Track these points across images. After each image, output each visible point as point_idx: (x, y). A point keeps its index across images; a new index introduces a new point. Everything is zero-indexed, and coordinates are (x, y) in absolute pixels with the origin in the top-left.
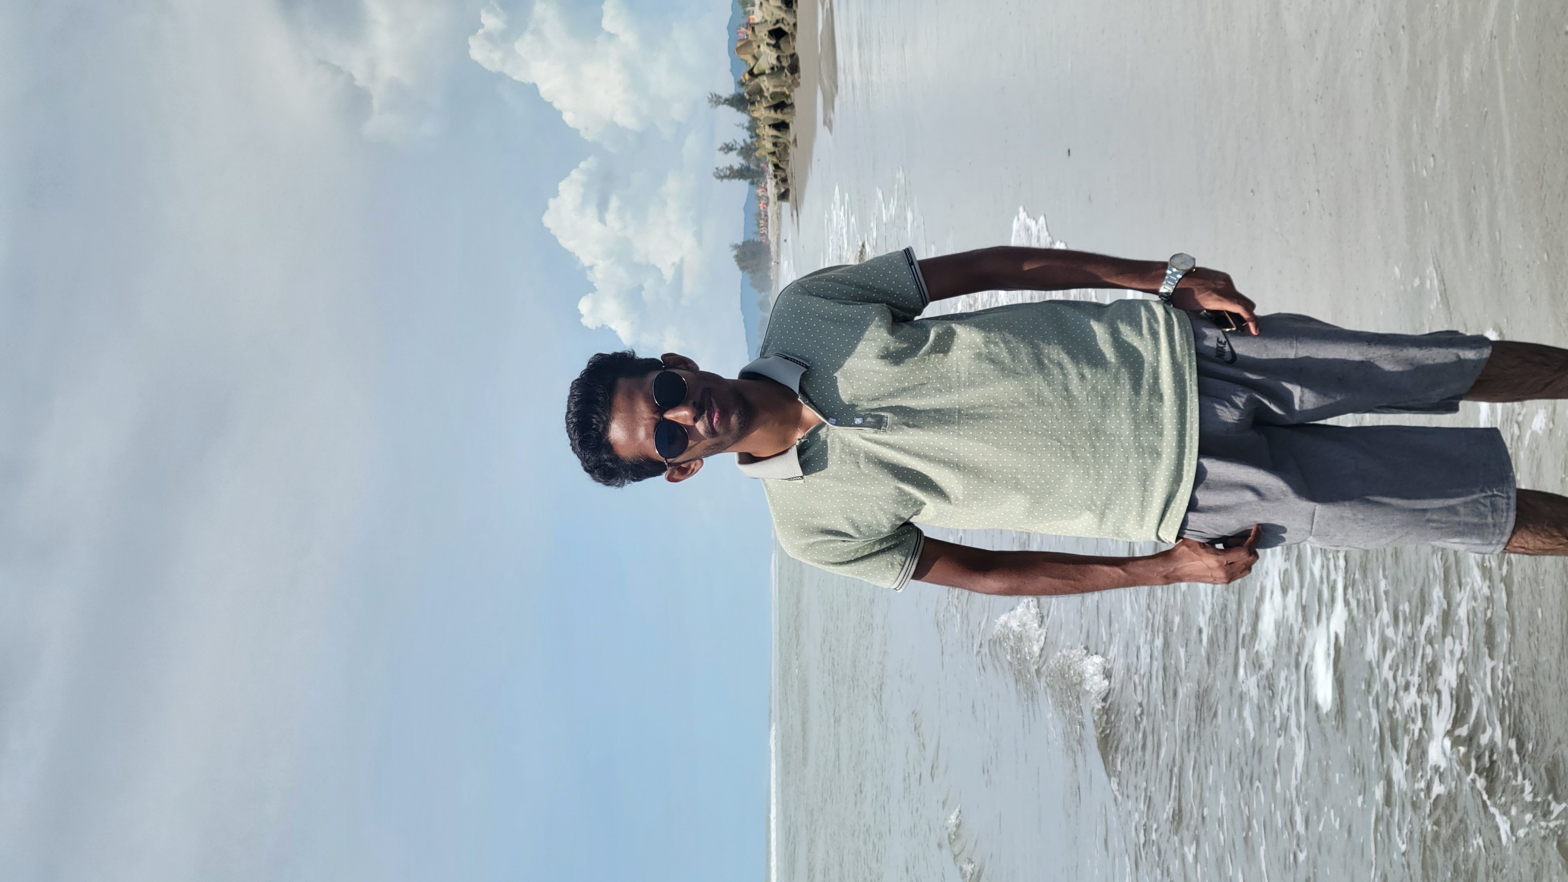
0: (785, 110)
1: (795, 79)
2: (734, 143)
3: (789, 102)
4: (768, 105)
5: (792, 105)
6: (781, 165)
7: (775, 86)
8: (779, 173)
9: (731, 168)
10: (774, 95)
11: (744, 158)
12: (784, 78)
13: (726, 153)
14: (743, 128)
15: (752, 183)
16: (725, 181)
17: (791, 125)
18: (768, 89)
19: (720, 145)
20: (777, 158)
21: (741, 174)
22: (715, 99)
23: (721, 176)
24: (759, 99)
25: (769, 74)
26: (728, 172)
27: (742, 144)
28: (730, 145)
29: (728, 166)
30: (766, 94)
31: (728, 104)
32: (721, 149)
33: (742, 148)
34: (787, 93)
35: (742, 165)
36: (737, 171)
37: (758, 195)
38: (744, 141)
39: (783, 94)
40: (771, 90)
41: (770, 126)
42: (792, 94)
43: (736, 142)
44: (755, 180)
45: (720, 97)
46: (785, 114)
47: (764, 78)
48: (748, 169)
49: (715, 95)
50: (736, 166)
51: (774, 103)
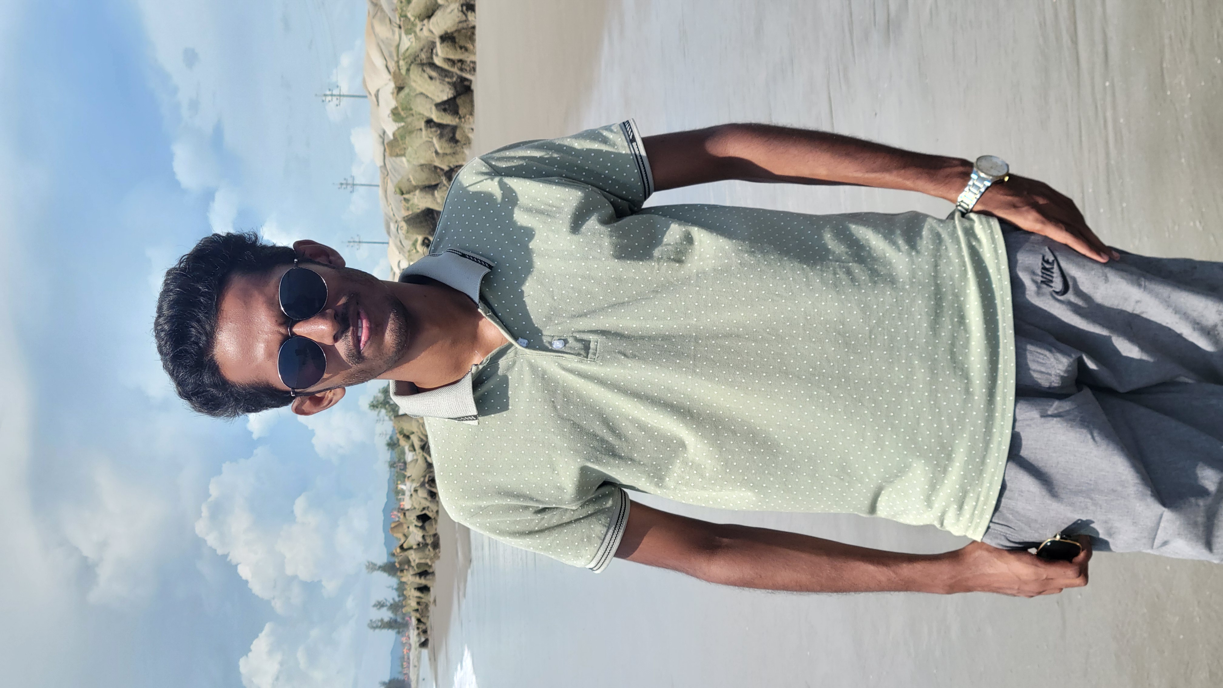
0: (428, 577)
1: (436, 553)
2: (385, 601)
3: (431, 570)
4: (414, 573)
5: (433, 573)
6: (422, 620)
7: (420, 559)
8: (422, 627)
9: (382, 620)
10: (419, 565)
11: (393, 612)
12: (427, 552)
13: (379, 609)
14: (393, 589)
15: (399, 633)
16: (377, 631)
17: (431, 589)
18: (414, 561)
19: (373, 602)
20: (420, 614)
21: (391, 625)
22: (371, 566)
23: (373, 626)
24: (406, 567)
25: (415, 549)
26: (380, 624)
27: (392, 601)
28: (382, 603)
29: (380, 618)
30: (413, 564)
31: (382, 570)
32: (375, 606)
33: (391, 605)
34: (430, 563)
35: (391, 618)
36: (387, 623)
37: (402, 642)
38: (393, 599)
39: (427, 564)
40: (417, 561)
41: (415, 589)
42: (433, 565)
43: (386, 600)
44: (401, 630)
45: (375, 565)
46: (427, 580)
47: (412, 552)
48: (396, 621)
49: (372, 563)
50: (386, 619)
51: (419, 571)
